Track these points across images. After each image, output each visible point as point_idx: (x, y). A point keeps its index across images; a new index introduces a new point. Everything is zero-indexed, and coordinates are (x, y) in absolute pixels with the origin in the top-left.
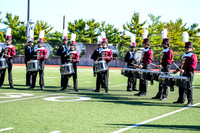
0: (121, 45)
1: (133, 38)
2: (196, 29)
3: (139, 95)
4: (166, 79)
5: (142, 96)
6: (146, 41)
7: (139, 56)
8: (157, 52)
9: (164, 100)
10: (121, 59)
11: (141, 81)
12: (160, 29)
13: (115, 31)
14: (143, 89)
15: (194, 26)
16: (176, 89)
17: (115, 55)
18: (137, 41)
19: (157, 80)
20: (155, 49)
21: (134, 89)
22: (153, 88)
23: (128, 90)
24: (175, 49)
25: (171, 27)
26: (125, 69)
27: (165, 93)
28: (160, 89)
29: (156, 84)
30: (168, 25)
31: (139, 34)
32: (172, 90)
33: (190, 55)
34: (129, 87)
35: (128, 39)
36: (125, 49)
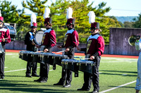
0: (19, 25)
2: (104, 8)
3: (39, 81)
4: (70, 64)
5: (43, 83)
6: (47, 20)
7: (39, 38)
10: (20, 40)
11: (42, 65)
12: (64, 7)
13: (13, 9)
14: (44, 75)
15: (102, 5)
16: (81, 74)
17: (13, 36)
18: (38, 20)
19: (60, 64)
20: (58, 30)
21: (34, 75)
22: (55, 74)
24: (81, 30)
25: (77, 6)
26: (24, 52)
28: (63, 74)
29: (59, 68)
30: (73, 3)
31: (40, 13)
32: (77, 75)
33: (96, 37)
34: (28, 72)
35: (28, 18)
36: (23, 29)
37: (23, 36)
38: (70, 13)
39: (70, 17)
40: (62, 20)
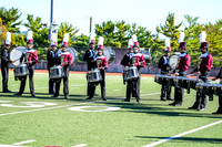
0: (154, 50)
1: (168, 41)
4: (205, 87)
5: (177, 106)
7: (174, 62)
8: (195, 57)
9: (202, 111)
10: (154, 65)
12: (197, 31)
13: (148, 34)
14: (179, 99)
16: (216, 98)
17: (147, 61)
18: (172, 45)
19: (194, 88)
20: (192, 54)
22: (189, 97)
23: (162, 99)
24: (215, 54)
25: (210, 30)
26: (159, 75)
27: (203, 103)
28: (198, 98)
29: (194, 92)
30: (207, 27)
31: (174, 37)
32: (211, 99)
34: (162, 96)
35: (162, 43)
36: (158, 54)
37: (157, 61)
38: (203, 37)
39: (204, 40)
40: (195, 44)
